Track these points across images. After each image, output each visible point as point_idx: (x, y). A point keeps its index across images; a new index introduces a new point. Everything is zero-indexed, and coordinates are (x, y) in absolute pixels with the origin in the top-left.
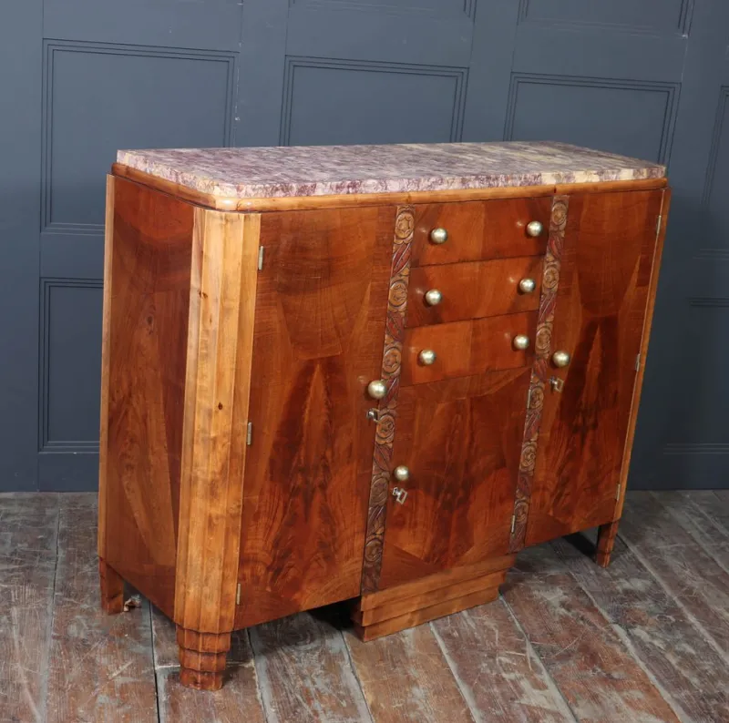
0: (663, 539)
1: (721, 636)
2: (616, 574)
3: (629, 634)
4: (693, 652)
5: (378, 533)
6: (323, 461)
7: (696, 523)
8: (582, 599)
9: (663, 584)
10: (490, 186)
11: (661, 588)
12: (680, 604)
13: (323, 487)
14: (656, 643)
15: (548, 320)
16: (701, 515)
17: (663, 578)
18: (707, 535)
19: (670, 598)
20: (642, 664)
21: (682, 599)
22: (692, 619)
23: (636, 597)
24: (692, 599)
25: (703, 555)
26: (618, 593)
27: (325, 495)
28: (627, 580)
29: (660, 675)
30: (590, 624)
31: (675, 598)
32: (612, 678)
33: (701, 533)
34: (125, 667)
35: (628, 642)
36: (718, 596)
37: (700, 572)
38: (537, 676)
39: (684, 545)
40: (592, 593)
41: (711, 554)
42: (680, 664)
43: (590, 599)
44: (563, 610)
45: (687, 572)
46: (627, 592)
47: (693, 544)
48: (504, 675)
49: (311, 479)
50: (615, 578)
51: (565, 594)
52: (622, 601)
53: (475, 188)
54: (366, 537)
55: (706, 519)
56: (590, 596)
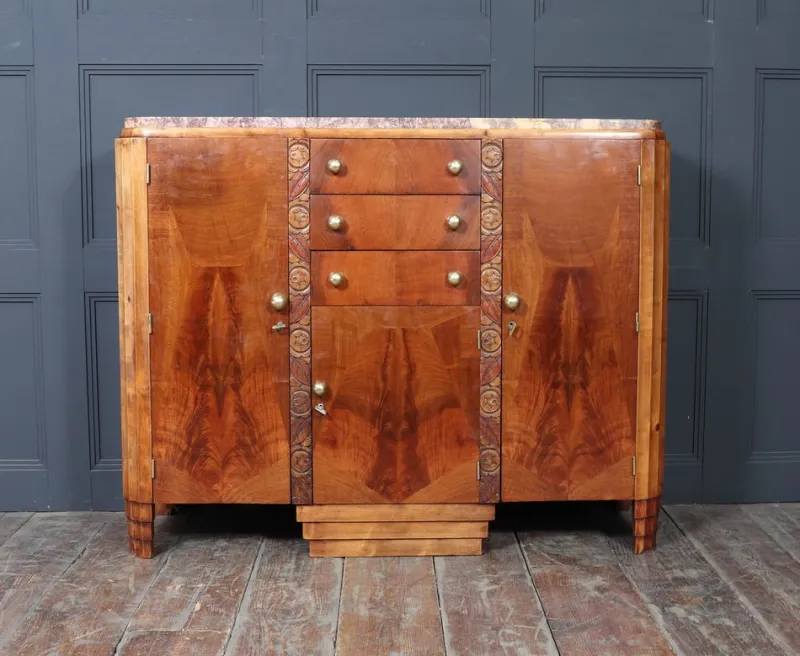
0: (737, 540)
1: (770, 612)
2: (671, 567)
3: (663, 611)
4: (732, 625)
5: (305, 444)
6: (232, 363)
7: (780, 527)
8: (622, 584)
9: (720, 571)
10: (404, 127)
11: (717, 575)
12: (733, 587)
13: (236, 388)
14: (692, 618)
15: (494, 261)
16: (788, 521)
17: (723, 568)
18: (789, 536)
19: (725, 583)
20: (667, 635)
21: (738, 584)
22: (742, 599)
23: (685, 582)
24: (748, 583)
25: (779, 550)
26: (667, 580)
27: (239, 395)
28: (681, 570)
29: (684, 643)
30: (621, 602)
31: (730, 584)
32: (627, 645)
33: (782, 534)
34: (92, 633)
35: (659, 618)
36: (781, 581)
37: (767, 562)
38: (540, 645)
39: (758, 544)
40: (636, 580)
41: (787, 550)
42: (712, 634)
43: (631, 584)
44: (596, 593)
45: (754, 563)
46: (675, 579)
47: (770, 543)
48: (502, 644)
49: (221, 378)
50: (668, 569)
51: (604, 581)
53: (386, 128)
54: (290, 447)
55: (792, 524)
56: (632, 582)
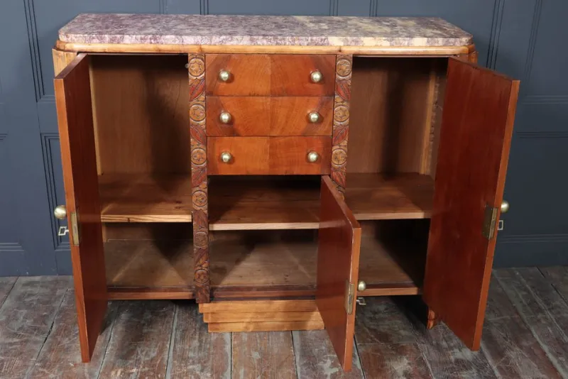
0: (494, 311)
2: (452, 344)
5: (204, 266)
7: (521, 296)
8: (422, 368)
10: (277, 44)
11: (485, 358)
12: (497, 374)
15: (342, 144)
16: (526, 290)
18: (528, 308)
19: (491, 367)
21: (500, 368)
23: (464, 366)
24: (507, 368)
25: (522, 326)
26: (451, 363)
28: (460, 350)
31: (494, 368)
33: (524, 306)
36: (529, 366)
37: (518, 343)
39: (509, 317)
40: (430, 362)
41: (529, 325)
43: (428, 368)
45: (508, 343)
46: (457, 361)
47: (516, 316)
50: (451, 348)
51: (409, 364)
52: (452, 370)
53: (263, 45)
55: (529, 292)
56: (429, 365)
